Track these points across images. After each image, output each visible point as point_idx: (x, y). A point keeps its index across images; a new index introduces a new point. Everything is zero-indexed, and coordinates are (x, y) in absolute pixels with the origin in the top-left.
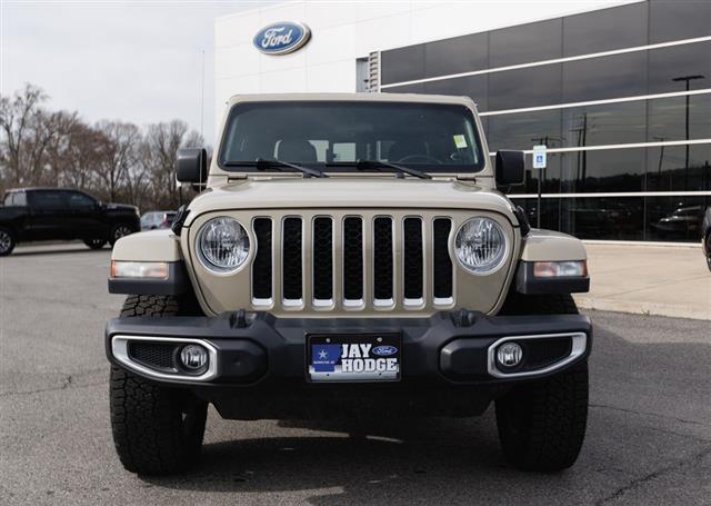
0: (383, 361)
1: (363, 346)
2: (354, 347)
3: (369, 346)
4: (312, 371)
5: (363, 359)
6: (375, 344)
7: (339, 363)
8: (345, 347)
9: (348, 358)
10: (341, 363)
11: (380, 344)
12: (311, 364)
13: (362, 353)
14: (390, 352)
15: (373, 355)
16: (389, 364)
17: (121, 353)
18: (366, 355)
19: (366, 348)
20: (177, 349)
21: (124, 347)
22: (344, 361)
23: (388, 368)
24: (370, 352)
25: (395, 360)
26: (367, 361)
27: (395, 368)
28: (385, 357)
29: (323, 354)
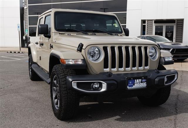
0: (143, 83)
1: (139, 80)
2: (138, 80)
3: (141, 80)
4: (128, 87)
5: (139, 83)
6: (142, 79)
7: (134, 84)
8: (136, 80)
9: (136, 83)
10: (134, 85)
11: (143, 79)
12: (128, 85)
13: (139, 82)
14: (145, 81)
15: (142, 82)
16: (145, 84)
17: (75, 86)
18: (140, 82)
19: (140, 80)
20: (92, 84)
21: (76, 84)
22: (135, 84)
23: (144, 85)
24: (141, 81)
25: (146, 83)
26: (140, 83)
27: (146, 85)
28: (144, 82)
29: (131, 83)
